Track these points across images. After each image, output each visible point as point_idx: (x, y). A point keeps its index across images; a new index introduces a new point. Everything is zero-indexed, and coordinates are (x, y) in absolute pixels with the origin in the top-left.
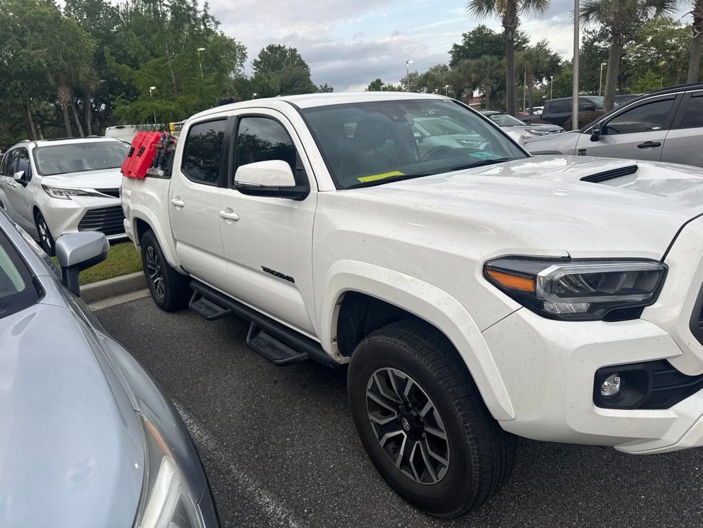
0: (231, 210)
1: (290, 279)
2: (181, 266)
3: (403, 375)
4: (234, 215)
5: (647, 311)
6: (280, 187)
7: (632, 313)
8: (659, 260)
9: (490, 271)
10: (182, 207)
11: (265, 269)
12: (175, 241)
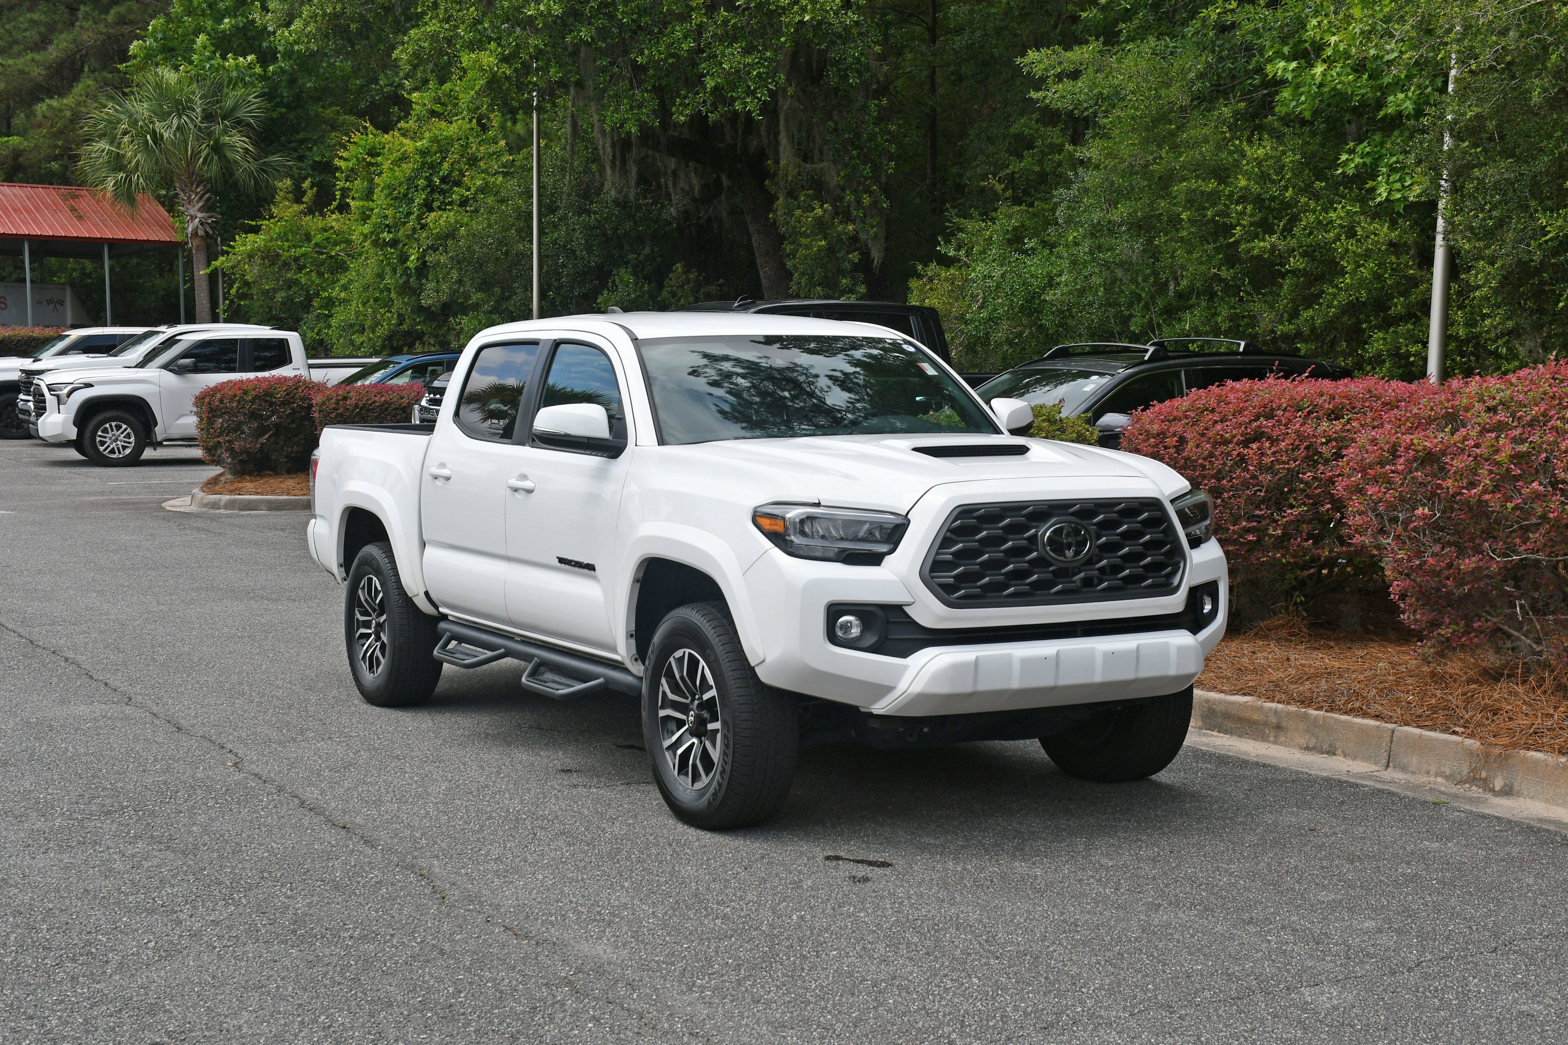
0: (524, 477)
1: (591, 567)
2: (427, 594)
3: (711, 681)
4: (528, 484)
5: (888, 559)
6: (589, 438)
7: (875, 560)
8: (904, 514)
9: (757, 518)
10: (448, 479)
11: (562, 560)
12: (423, 544)
